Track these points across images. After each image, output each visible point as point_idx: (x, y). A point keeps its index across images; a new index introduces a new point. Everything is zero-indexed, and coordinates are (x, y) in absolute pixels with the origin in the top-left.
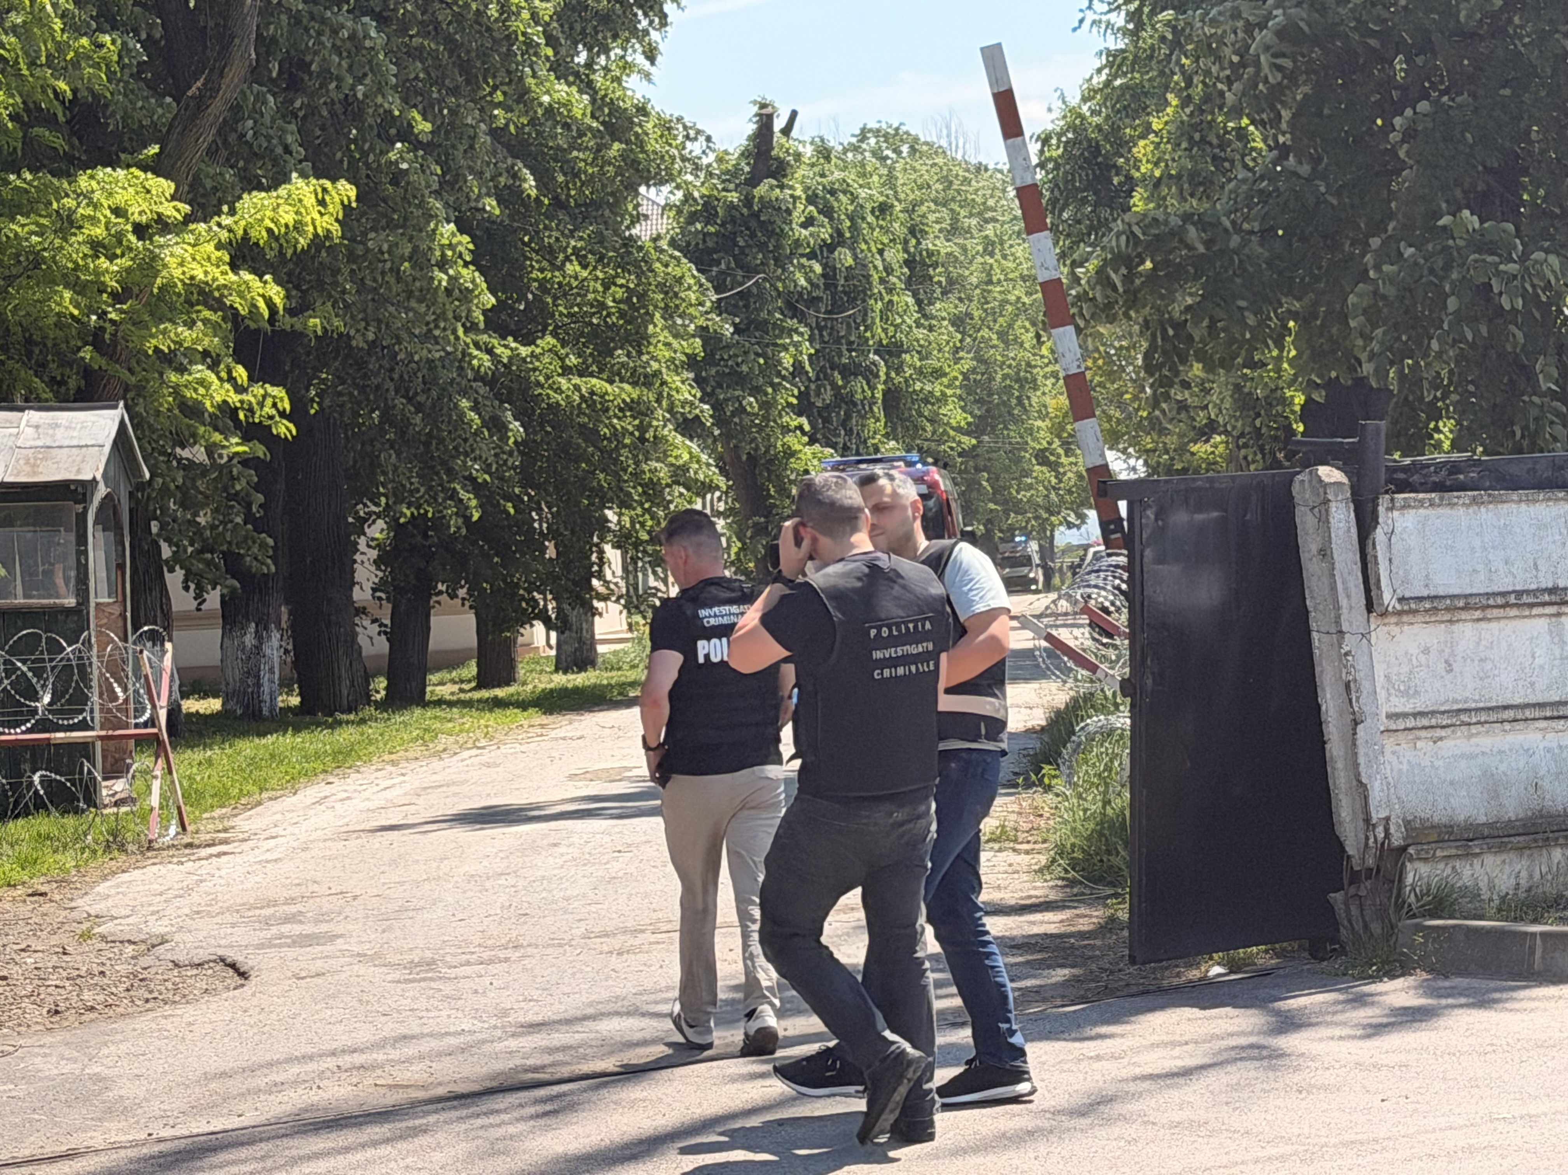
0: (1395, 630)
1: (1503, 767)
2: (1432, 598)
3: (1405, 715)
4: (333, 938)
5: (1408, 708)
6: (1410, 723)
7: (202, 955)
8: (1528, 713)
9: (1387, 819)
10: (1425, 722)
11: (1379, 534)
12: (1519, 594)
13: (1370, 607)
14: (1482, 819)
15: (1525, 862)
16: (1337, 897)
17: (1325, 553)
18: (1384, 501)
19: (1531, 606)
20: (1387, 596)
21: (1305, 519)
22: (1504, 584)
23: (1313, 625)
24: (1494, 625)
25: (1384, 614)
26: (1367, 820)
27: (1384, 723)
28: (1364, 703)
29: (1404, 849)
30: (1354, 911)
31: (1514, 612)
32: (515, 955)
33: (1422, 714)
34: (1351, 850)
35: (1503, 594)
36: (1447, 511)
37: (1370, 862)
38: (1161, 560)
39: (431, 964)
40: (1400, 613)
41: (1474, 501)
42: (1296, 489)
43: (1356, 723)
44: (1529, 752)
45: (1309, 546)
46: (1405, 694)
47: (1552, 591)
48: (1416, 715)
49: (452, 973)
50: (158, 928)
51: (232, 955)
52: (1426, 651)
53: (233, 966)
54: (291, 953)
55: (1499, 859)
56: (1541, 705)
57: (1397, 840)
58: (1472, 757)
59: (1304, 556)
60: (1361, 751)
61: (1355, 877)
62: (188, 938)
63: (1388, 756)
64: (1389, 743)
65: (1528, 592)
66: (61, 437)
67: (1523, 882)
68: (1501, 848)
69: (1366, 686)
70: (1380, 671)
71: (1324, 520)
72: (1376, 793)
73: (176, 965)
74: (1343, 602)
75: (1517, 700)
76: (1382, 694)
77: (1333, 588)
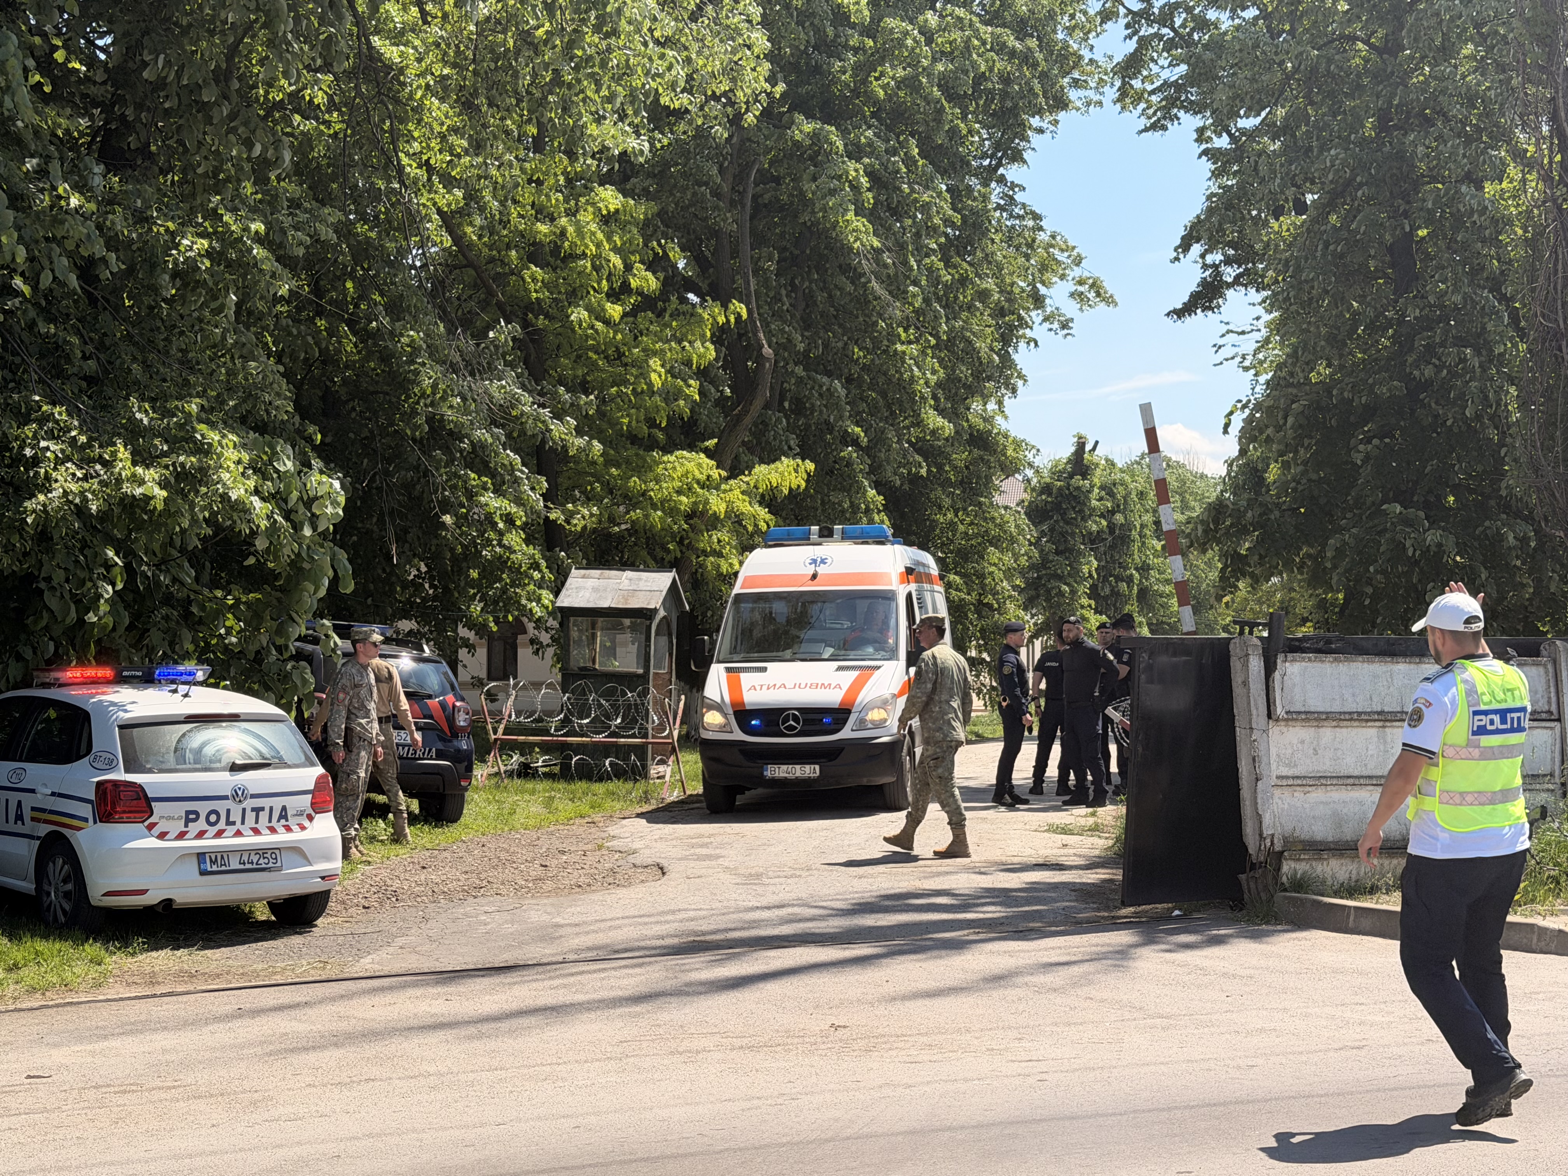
0: (1285, 729)
1: (1345, 811)
2: (1306, 713)
3: (1287, 777)
4: (718, 857)
5: (1290, 773)
6: (1290, 782)
7: (650, 861)
8: (1362, 781)
9: (1273, 835)
10: (1299, 782)
11: (1277, 675)
12: (1359, 713)
13: (1269, 716)
14: (1330, 839)
15: (1355, 865)
16: (1243, 877)
17: (1245, 683)
18: (1280, 658)
19: (1367, 721)
20: (1279, 710)
21: (1235, 664)
22: (1351, 707)
23: (1237, 724)
24: (1344, 730)
25: (1277, 720)
26: (1261, 835)
27: (1274, 781)
28: (1263, 769)
29: (1282, 852)
30: (1252, 885)
31: (1356, 724)
32: (804, 874)
33: (1298, 777)
34: (1251, 851)
35: (1350, 713)
36: (1319, 664)
37: (1262, 859)
38: (1150, 681)
39: (758, 876)
40: (1287, 720)
41: (1335, 660)
42: (1231, 647)
43: (1257, 780)
44: (1362, 803)
45: (1237, 679)
46: (1288, 765)
47: (1379, 713)
48: (1293, 778)
49: (767, 881)
50: (636, 845)
51: (664, 863)
52: (1302, 742)
53: (662, 869)
54: (692, 864)
55: (1339, 862)
56: (1370, 777)
57: (1278, 847)
58: (1326, 803)
59: (1234, 684)
60: (1259, 796)
61: (1253, 867)
62: (647, 852)
63: (1276, 800)
64: (1277, 792)
65: (1365, 713)
66: (642, 585)
67: (1354, 877)
68: (1342, 856)
69: (1264, 760)
70: (1273, 751)
71: (1246, 665)
72: (1267, 820)
73: (635, 866)
74: (1254, 712)
75: (1356, 773)
76: (1274, 766)
77: (1249, 703)
